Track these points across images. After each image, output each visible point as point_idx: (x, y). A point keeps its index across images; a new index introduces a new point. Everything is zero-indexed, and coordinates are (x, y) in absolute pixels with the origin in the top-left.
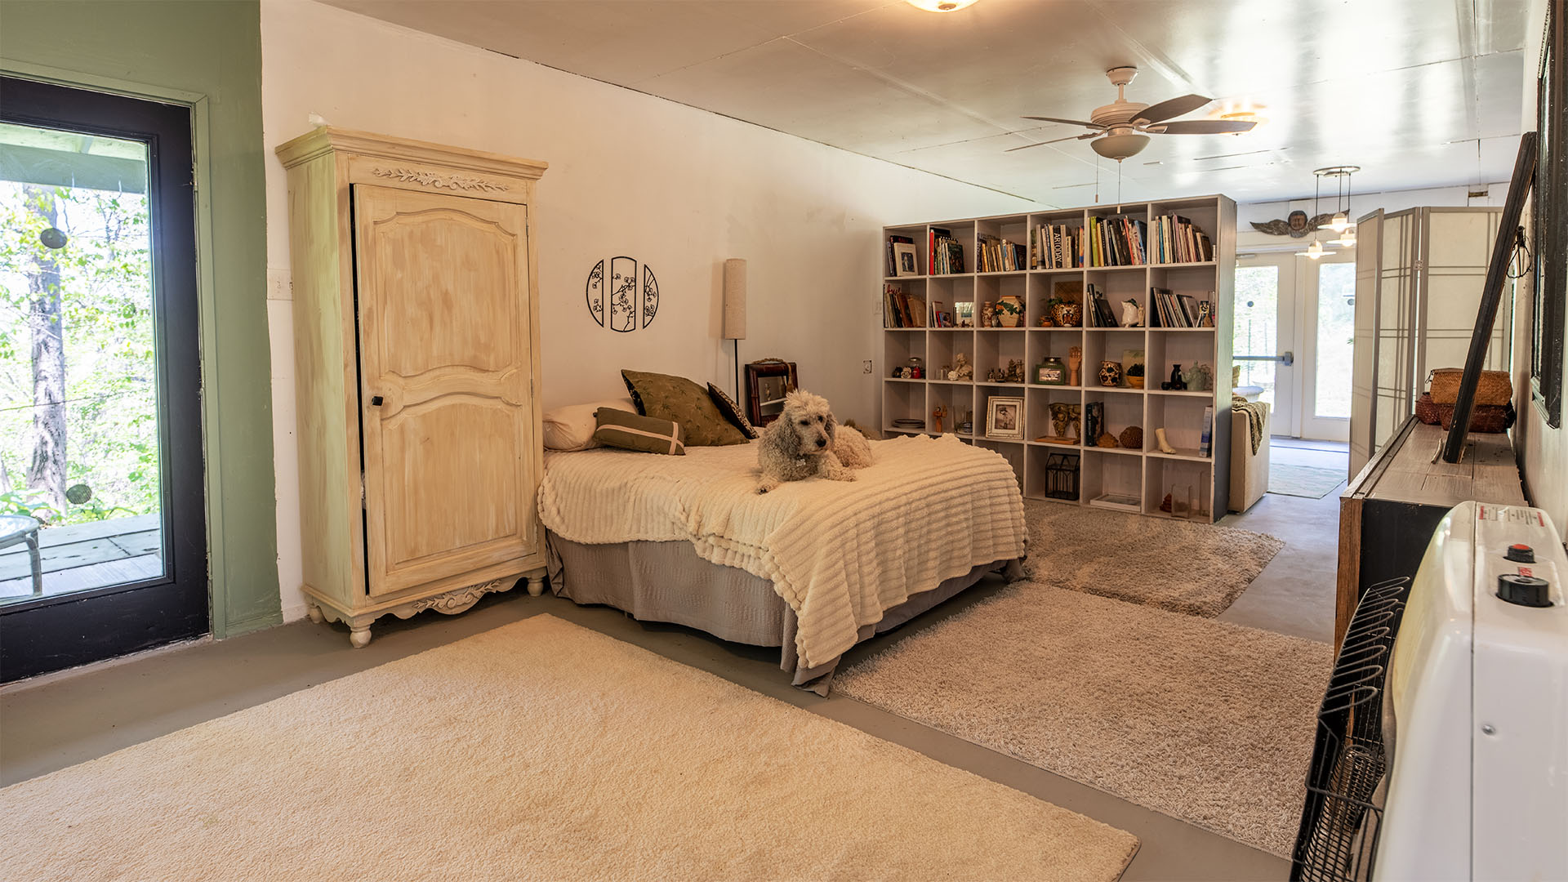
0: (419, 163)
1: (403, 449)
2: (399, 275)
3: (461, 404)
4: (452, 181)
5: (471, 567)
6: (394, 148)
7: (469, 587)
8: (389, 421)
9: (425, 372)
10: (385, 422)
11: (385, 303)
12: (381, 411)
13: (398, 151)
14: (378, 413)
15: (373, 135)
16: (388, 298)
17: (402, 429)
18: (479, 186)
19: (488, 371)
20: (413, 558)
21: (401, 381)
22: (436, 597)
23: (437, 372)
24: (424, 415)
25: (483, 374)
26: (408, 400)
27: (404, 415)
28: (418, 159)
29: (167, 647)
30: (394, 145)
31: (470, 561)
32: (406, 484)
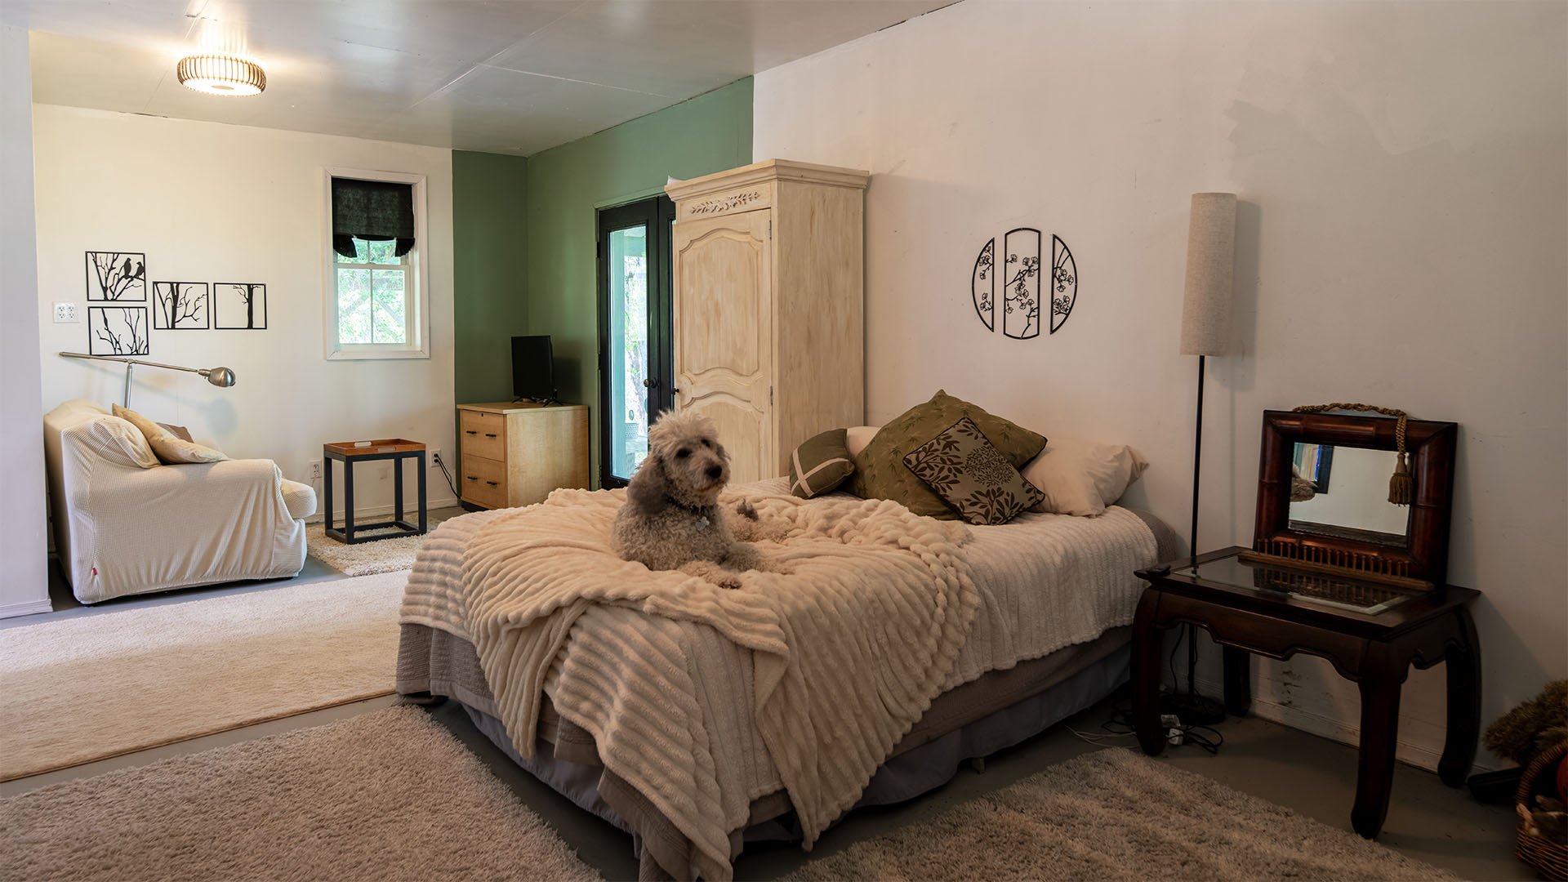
12: (681, 400)
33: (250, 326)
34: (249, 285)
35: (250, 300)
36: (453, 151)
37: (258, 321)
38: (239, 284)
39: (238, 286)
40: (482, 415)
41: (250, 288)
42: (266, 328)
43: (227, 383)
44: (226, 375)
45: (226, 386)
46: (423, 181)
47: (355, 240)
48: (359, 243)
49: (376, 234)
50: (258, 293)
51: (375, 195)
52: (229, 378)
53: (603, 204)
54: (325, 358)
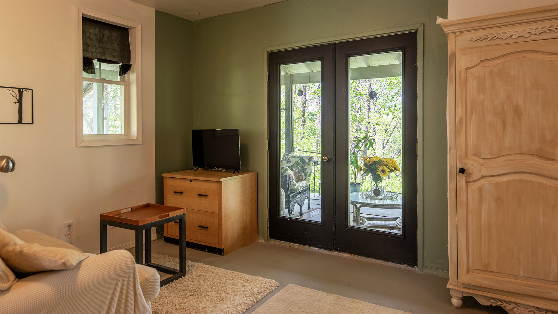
0: (501, 26)
1: (481, 202)
2: (482, 97)
3: (527, 181)
4: (526, 32)
5: (533, 294)
6: (481, 23)
7: (531, 306)
8: (472, 183)
9: (498, 157)
10: (469, 184)
11: (472, 114)
12: (466, 177)
13: (484, 23)
14: (464, 178)
15: (467, 19)
16: (474, 111)
17: (480, 189)
18: (550, 30)
19: (553, 160)
20: (486, 269)
21: (482, 161)
22: (505, 302)
23: (509, 157)
24: (497, 184)
25: (549, 162)
26: (484, 172)
27: (482, 181)
28: (500, 25)
29: (401, 265)
30: (481, 21)
31: (532, 289)
32: (482, 223)
33: (20, 122)
34: (19, 89)
35: (20, 101)
36: (155, 10)
37: (26, 118)
38: (12, 88)
39: (10, 89)
40: (191, 181)
41: (21, 91)
42: (32, 123)
43: (8, 169)
44: (8, 163)
45: (7, 172)
46: (139, 28)
47: (95, 62)
48: (96, 64)
49: (108, 59)
50: (26, 96)
51: (107, 33)
52: (11, 165)
53: (272, 49)
54: (76, 145)
